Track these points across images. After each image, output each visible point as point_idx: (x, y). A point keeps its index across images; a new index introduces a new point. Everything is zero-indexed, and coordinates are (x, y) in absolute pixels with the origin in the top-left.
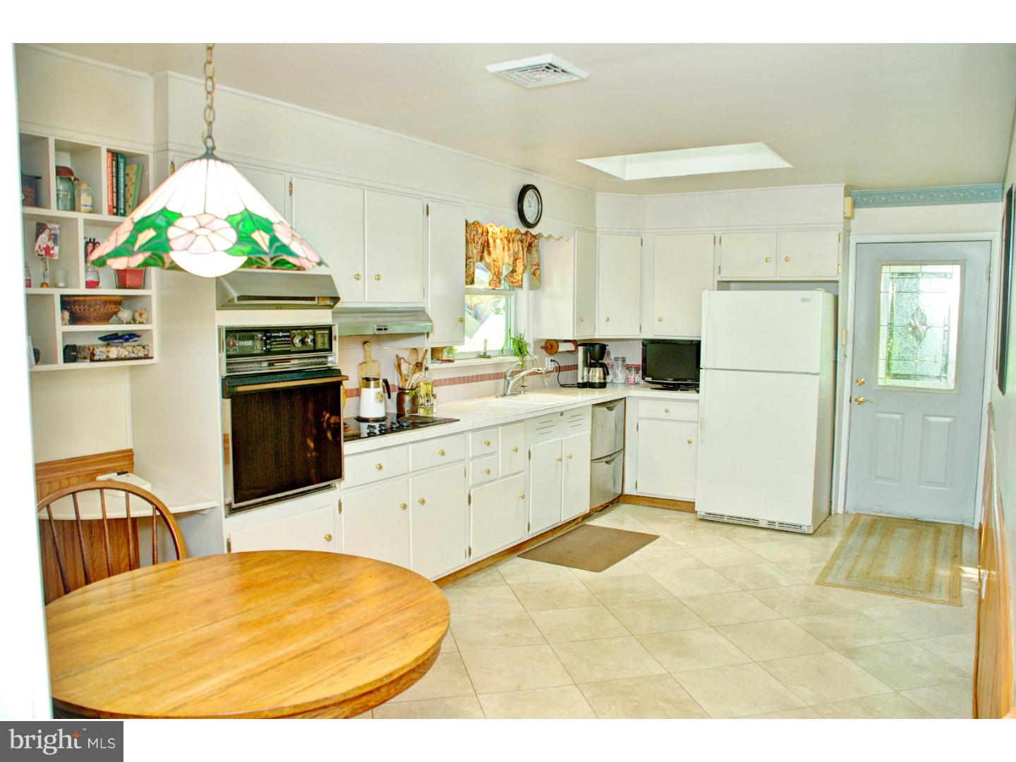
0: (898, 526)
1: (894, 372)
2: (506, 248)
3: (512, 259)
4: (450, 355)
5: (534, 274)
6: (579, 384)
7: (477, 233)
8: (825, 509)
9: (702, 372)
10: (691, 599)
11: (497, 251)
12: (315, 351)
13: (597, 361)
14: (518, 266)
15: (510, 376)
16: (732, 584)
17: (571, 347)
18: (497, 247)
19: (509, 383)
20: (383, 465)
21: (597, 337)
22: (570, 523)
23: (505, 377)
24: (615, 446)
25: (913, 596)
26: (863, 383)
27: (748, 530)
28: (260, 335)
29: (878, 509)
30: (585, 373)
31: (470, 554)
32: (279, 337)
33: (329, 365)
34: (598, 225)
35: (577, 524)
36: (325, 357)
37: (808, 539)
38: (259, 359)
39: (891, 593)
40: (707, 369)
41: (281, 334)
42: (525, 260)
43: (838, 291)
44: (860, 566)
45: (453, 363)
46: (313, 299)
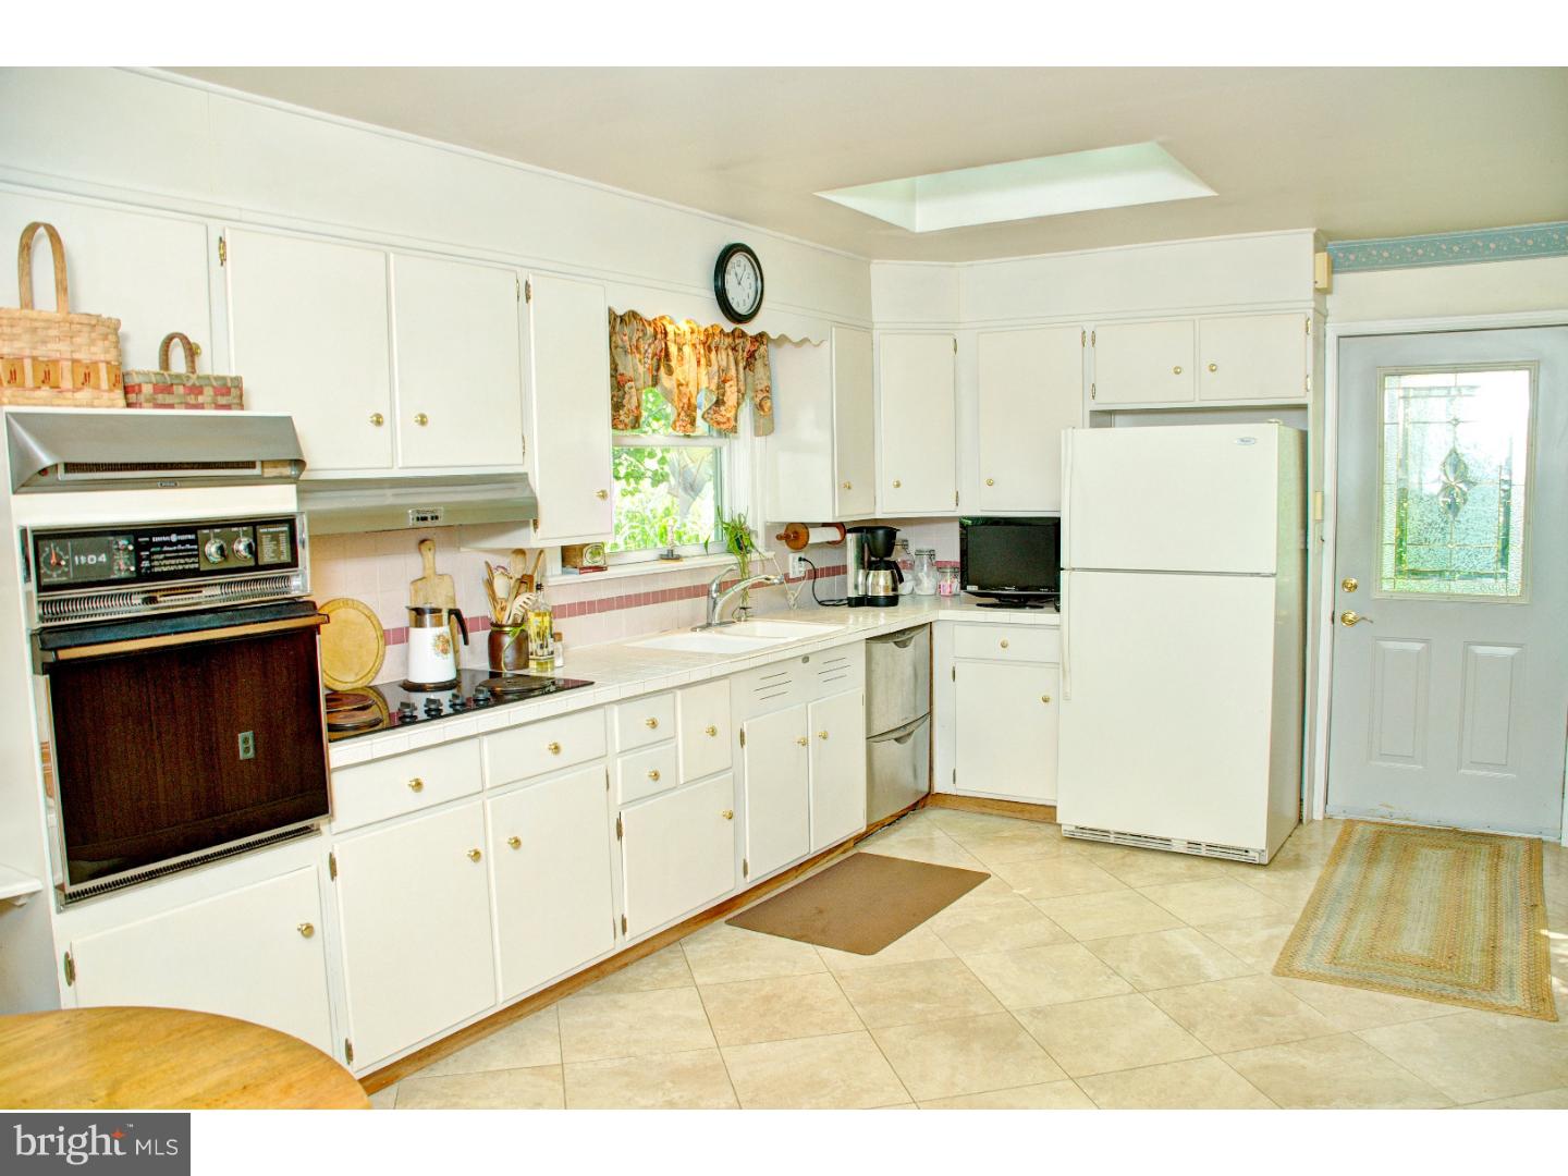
0: (1423, 846)
1: (1411, 567)
2: (703, 361)
3: (716, 380)
4: (598, 559)
5: (760, 406)
6: (849, 599)
7: (645, 334)
8: (1292, 813)
9: (1064, 575)
10: (1037, 1012)
11: (686, 367)
12: (257, 568)
13: (881, 559)
14: (728, 393)
15: (716, 591)
16: (1115, 978)
17: (834, 535)
18: (685, 361)
19: (715, 603)
20: (422, 780)
21: (878, 516)
22: (830, 852)
23: (709, 593)
24: (915, 709)
25: (1460, 999)
26: (1356, 587)
27: (1151, 857)
28: (123, 542)
29: (1384, 811)
30: (861, 579)
31: (624, 930)
32: (170, 544)
33: (294, 594)
34: (875, 319)
35: (844, 852)
36: (286, 578)
37: (1261, 875)
38: (124, 589)
39: (1416, 992)
40: (1074, 569)
41: (174, 538)
42: (741, 383)
43: (1307, 426)
44: (1357, 932)
45: (603, 573)
46: (250, 465)
